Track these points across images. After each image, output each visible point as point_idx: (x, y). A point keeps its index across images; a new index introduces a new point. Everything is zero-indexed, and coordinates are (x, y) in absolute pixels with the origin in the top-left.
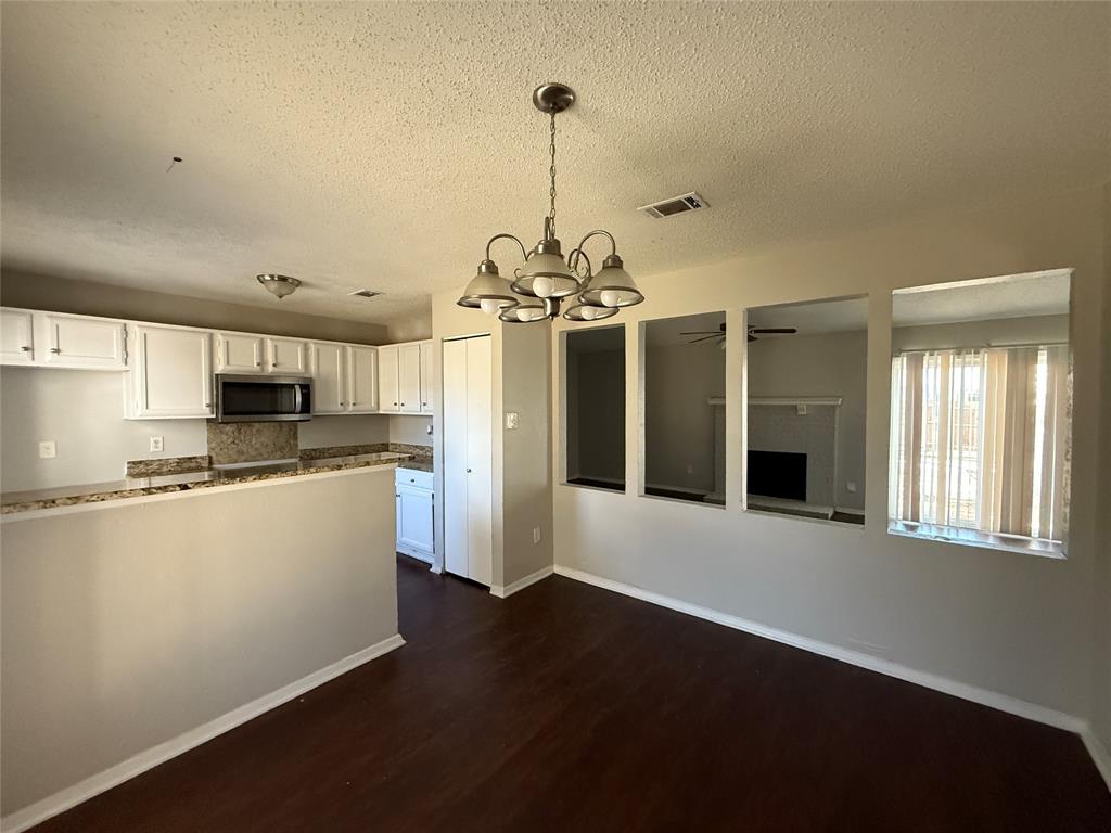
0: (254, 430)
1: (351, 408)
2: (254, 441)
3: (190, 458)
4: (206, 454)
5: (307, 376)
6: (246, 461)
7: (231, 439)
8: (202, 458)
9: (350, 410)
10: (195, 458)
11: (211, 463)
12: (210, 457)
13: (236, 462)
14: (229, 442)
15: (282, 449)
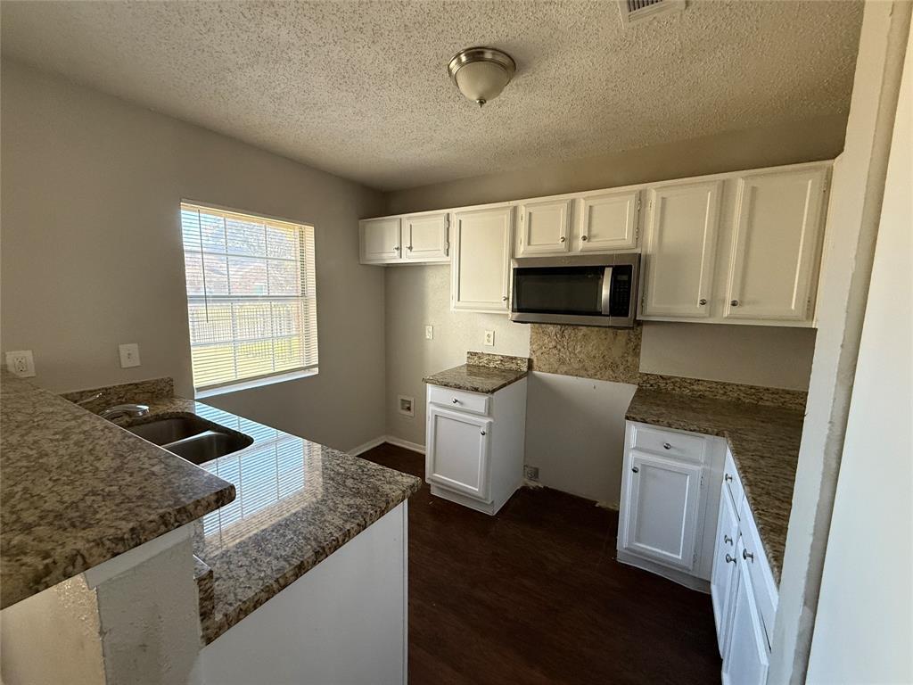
0: (580, 334)
1: (727, 310)
2: (578, 349)
3: (512, 358)
4: (528, 357)
5: (638, 251)
6: (566, 373)
7: (554, 343)
8: (521, 359)
9: (726, 314)
10: (515, 358)
11: (530, 367)
12: (530, 361)
13: (556, 372)
14: (551, 346)
15: (614, 366)
